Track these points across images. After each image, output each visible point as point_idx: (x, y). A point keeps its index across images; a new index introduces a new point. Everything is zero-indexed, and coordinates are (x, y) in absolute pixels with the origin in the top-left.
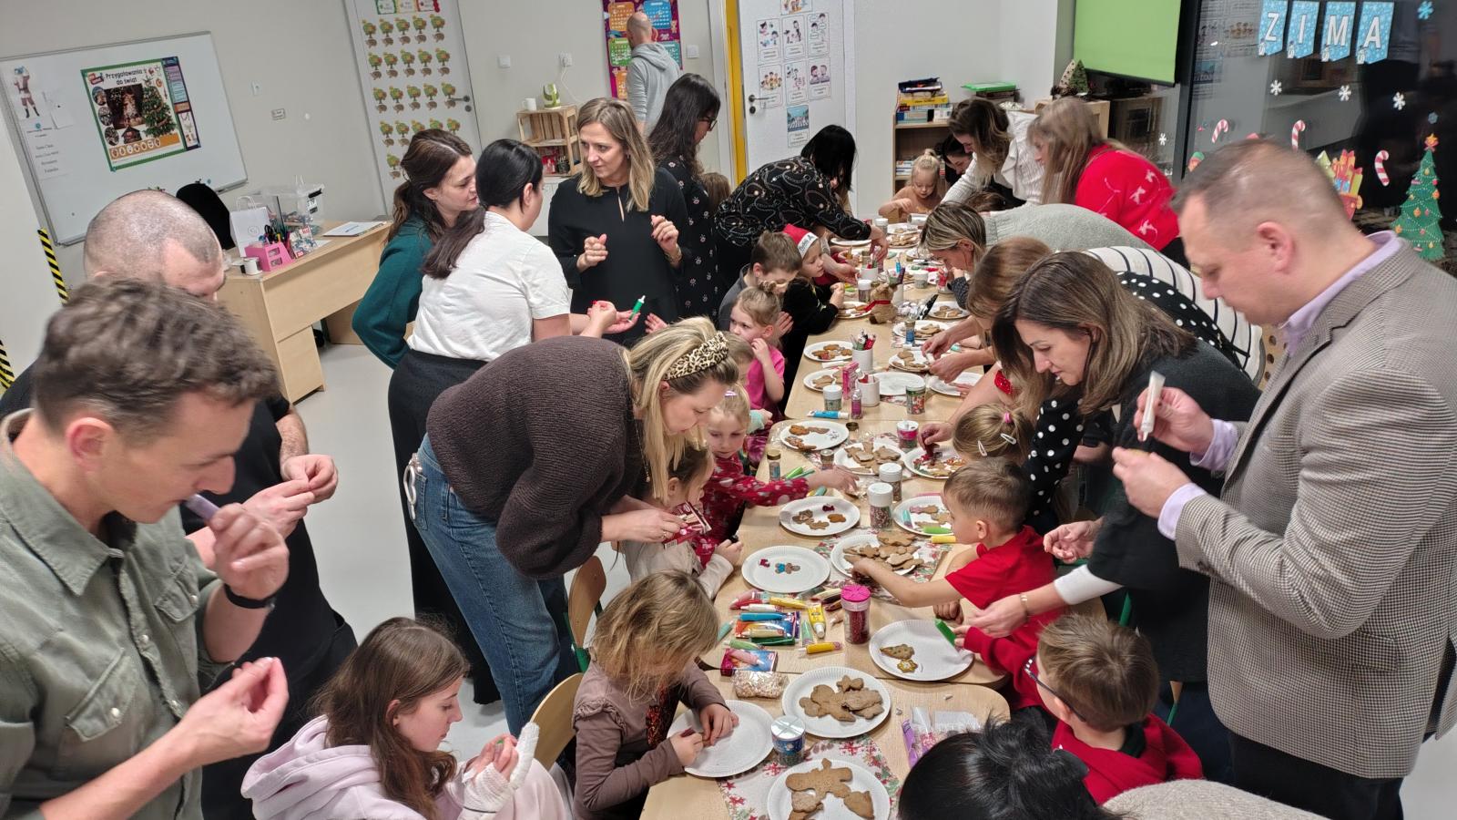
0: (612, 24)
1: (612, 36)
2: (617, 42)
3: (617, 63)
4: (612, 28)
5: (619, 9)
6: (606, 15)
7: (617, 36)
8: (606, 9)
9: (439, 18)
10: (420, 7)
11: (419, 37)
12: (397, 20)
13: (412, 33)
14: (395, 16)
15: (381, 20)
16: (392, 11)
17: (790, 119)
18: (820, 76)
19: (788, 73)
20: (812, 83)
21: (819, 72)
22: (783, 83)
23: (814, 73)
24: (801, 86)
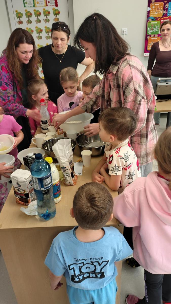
0: (151, 13)
1: (150, 20)
2: (152, 23)
3: (150, 33)
4: (151, 15)
5: (156, 6)
6: (149, 9)
7: (152, 20)
8: (149, 6)
9: (57, 10)
10: (48, 4)
11: (46, 20)
12: (34, 10)
13: (42, 17)
14: (34, 8)
15: (26, 11)
16: (32, 5)
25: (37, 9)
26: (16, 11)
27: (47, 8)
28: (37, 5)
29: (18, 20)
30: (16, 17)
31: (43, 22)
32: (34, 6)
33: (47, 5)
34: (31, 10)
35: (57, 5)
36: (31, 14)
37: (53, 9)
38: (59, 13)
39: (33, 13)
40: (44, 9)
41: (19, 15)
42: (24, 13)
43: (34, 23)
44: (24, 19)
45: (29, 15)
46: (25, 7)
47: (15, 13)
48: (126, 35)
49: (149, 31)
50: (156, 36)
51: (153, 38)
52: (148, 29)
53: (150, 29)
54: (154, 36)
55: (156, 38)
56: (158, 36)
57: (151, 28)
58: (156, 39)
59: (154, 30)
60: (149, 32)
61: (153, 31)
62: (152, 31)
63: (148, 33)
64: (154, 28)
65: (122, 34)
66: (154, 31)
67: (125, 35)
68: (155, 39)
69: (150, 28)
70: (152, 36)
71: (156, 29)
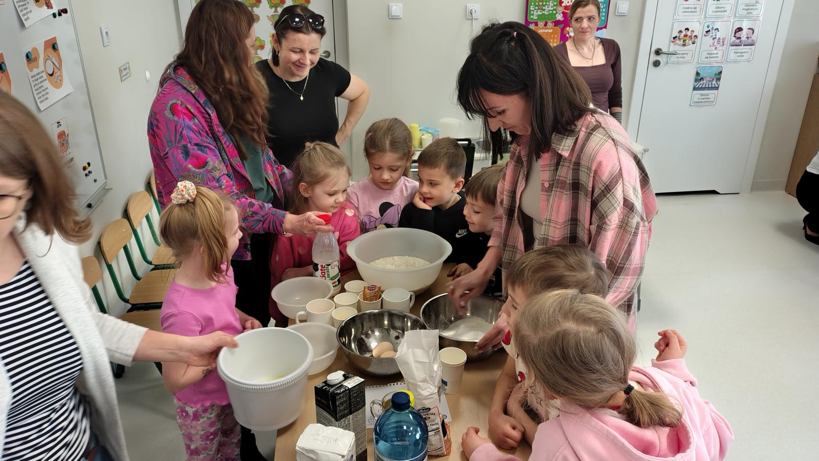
3: (535, 18)
17: (698, 77)
18: (744, 38)
19: (707, 32)
20: (731, 46)
21: (743, 35)
22: (698, 41)
23: (737, 35)
24: (719, 47)
48: (476, 21)
49: (532, 12)
50: (550, 25)
51: (542, 28)
52: (531, 9)
53: (537, 8)
54: (546, 24)
55: (550, 29)
56: (554, 26)
57: (539, 6)
58: (551, 31)
59: (544, 10)
60: (533, 14)
61: (543, 12)
62: (541, 13)
63: (532, 17)
64: (545, 6)
65: (467, 18)
66: (546, 13)
67: (475, 19)
68: (546, 31)
69: (535, 5)
70: (541, 24)
71: (550, 8)
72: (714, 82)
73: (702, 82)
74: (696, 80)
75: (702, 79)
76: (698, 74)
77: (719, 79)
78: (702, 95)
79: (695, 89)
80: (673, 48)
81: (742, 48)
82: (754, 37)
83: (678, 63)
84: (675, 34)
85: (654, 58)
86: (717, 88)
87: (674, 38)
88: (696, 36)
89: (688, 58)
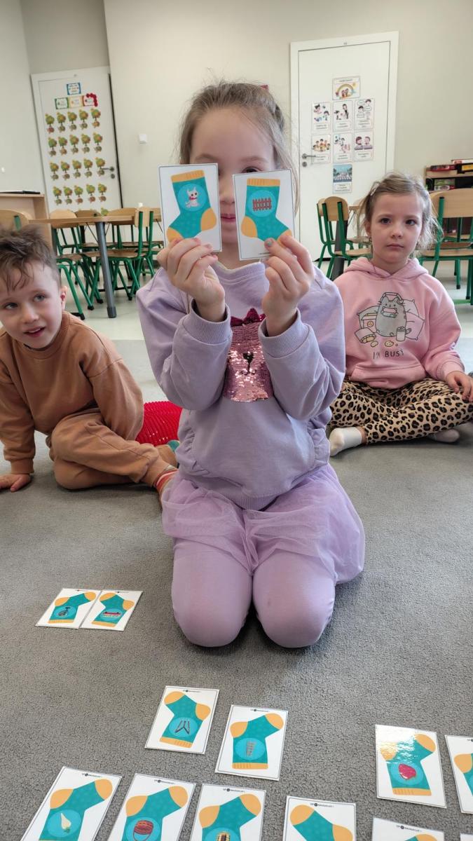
9: (96, 110)
10: (85, 103)
11: (83, 125)
12: (69, 113)
13: (78, 122)
14: (68, 110)
15: (58, 114)
16: (66, 106)
17: (336, 173)
18: (363, 144)
19: (336, 141)
20: (356, 149)
21: (363, 141)
22: (331, 147)
23: (359, 142)
24: (346, 151)
25: (71, 111)
26: (47, 115)
27: (84, 109)
28: (71, 105)
29: (48, 126)
30: (46, 123)
31: (79, 128)
32: (68, 107)
33: (84, 105)
34: (65, 113)
35: (96, 105)
36: (64, 118)
37: (92, 109)
38: (99, 114)
39: (66, 116)
40: (80, 111)
41: (50, 121)
42: (55, 117)
43: (68, 130)
44: (56, 125)
45: (62, 120)
46: (57, 108)
47: (45, 117)
72: (348, 176)
73: (338, 176)
74: (334, 175)
75: (338, 174)
76: (335, 171)
77: (351, 174)
78: (341, 185)
79: (334, 181)
80: (314, 153)
81: (364, 151)
82: (371, 143)
83: (320, 163)
84: (314, 144)
85: (302, 161)
86: (350, 180)
87: (314, 146)
88: (329, 144)
89: (326, 159)
